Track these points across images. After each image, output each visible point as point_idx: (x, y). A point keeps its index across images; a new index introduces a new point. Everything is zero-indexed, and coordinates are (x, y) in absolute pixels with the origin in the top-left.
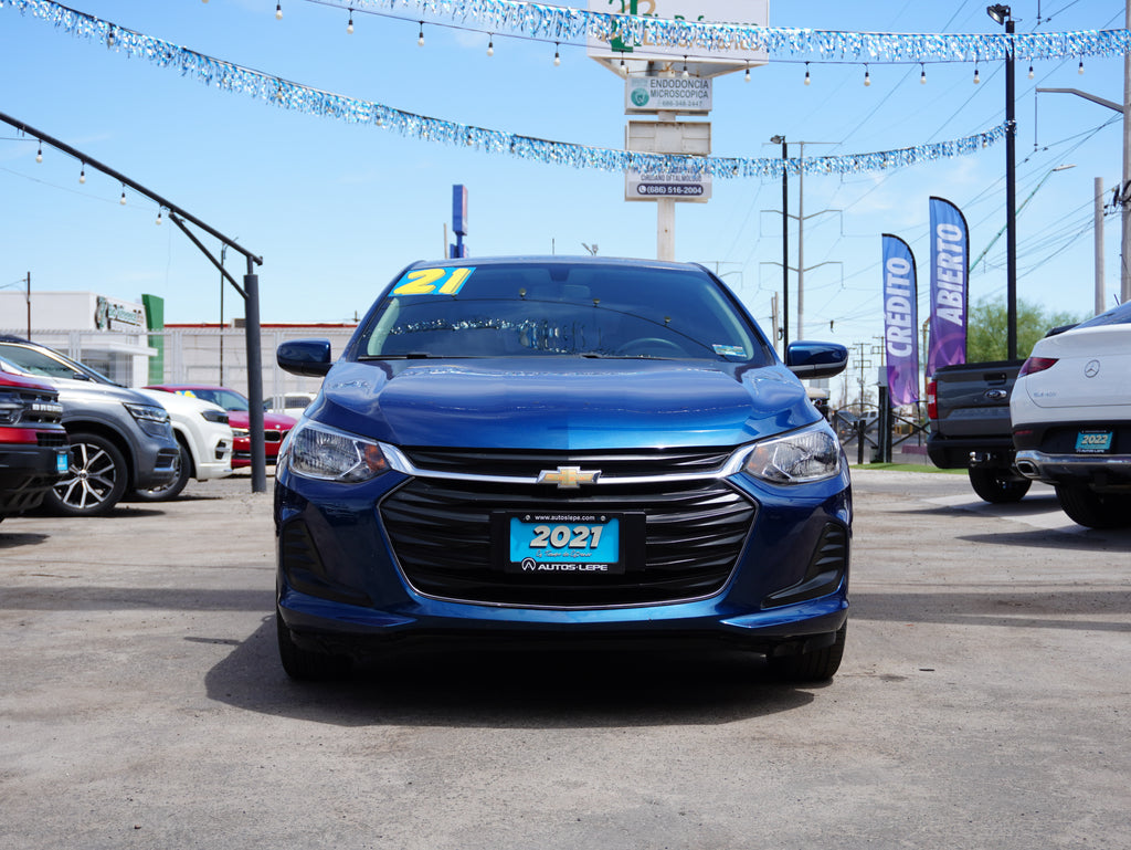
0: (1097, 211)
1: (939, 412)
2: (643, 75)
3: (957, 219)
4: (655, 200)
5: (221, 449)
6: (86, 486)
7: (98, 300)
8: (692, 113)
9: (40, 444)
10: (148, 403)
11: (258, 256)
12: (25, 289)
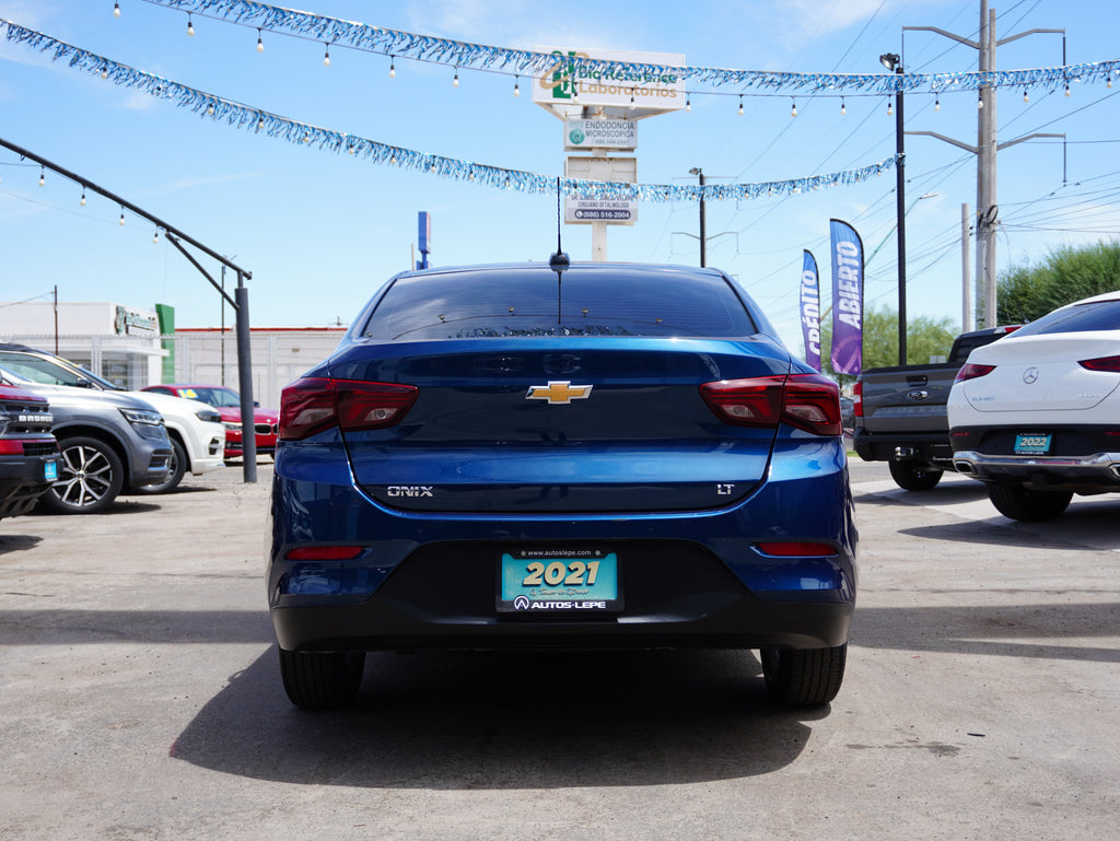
0: (964, 231)
1: (865, 409)
2: (580, 117)
3: (854, 238)
4: (590, 223)
5: (214, 446)
6: (84, 487)
7: (117, 309)
8: (622, 150)
9: (26, 454)
10: (142, 407)
11: (247, 271)
12: (52, 300)
